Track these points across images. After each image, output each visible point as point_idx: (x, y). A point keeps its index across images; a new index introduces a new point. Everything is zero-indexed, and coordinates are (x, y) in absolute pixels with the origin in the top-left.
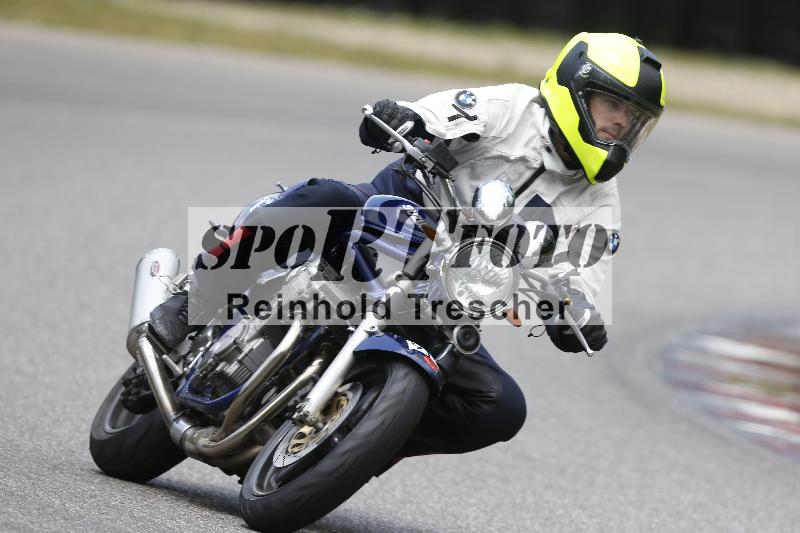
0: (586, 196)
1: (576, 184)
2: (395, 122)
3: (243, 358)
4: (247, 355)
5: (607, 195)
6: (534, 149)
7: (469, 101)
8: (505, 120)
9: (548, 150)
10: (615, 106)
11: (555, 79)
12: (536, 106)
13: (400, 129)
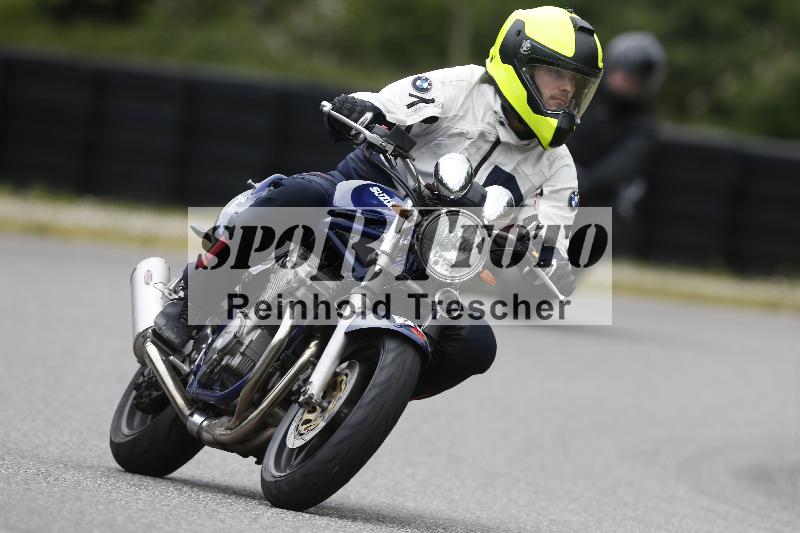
2: (355, 115)
3: (245, 349)
6: (489, 124)
7: (425, 85)
8: (461, 99)
9: (502, 123)
11: (498, 57)
13: (360, 121)
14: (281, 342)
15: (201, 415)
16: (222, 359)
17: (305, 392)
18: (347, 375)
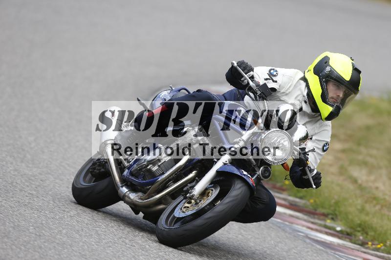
0: (317, 125)
1: (313, 119)
2: (246, 71)
3: (161, 164)
4: (162, 163)
5: (327, 125)
6: (299, 100)
7: (275, 73)
8: (289, 86)
9: (306, 102)
10: (338, 88)
11: (312, 71)
12: (302, 82)
14: (180, 167)
15: (127, 188)
16: (148, 166)
17: (191, 193)
18: (212, 190)
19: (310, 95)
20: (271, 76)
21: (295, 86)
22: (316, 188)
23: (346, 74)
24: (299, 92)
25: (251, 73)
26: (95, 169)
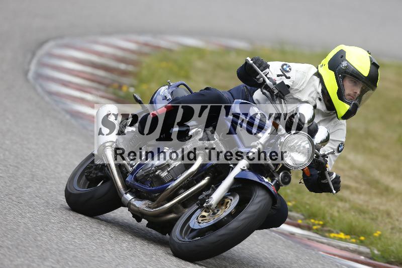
0: (332, 123)
1: (328, 117)
2: (262, 68)
3: (170, 170)
4: (172, 169)
5: (341, 124)
6: (313, 97)
7: (288, 69)
8: (303, 82)
9: (320, 99)
10: (355, 83)
11: (327, 66)
12: (316, 77)
13: (264, 72)
14: (193, 173)
15: (132, 195)
16: (156, 171)
17: (208, 202)
18: (231, 199)
19: (325, 92)
20: (284, 72)
21: (309, 82)
22: (336, 192)
23: (364, 69)
24: (313, 89)
25: (267, 70)
26: (91, 172)
